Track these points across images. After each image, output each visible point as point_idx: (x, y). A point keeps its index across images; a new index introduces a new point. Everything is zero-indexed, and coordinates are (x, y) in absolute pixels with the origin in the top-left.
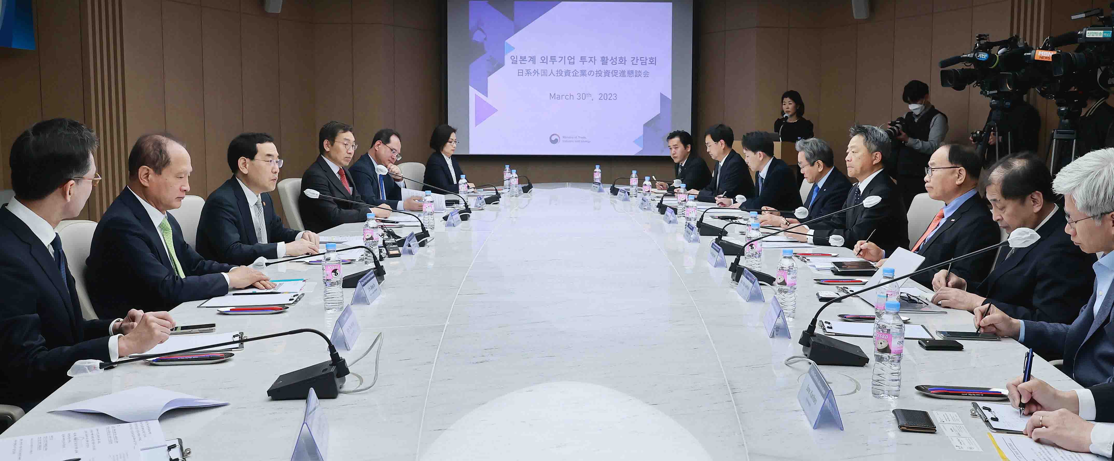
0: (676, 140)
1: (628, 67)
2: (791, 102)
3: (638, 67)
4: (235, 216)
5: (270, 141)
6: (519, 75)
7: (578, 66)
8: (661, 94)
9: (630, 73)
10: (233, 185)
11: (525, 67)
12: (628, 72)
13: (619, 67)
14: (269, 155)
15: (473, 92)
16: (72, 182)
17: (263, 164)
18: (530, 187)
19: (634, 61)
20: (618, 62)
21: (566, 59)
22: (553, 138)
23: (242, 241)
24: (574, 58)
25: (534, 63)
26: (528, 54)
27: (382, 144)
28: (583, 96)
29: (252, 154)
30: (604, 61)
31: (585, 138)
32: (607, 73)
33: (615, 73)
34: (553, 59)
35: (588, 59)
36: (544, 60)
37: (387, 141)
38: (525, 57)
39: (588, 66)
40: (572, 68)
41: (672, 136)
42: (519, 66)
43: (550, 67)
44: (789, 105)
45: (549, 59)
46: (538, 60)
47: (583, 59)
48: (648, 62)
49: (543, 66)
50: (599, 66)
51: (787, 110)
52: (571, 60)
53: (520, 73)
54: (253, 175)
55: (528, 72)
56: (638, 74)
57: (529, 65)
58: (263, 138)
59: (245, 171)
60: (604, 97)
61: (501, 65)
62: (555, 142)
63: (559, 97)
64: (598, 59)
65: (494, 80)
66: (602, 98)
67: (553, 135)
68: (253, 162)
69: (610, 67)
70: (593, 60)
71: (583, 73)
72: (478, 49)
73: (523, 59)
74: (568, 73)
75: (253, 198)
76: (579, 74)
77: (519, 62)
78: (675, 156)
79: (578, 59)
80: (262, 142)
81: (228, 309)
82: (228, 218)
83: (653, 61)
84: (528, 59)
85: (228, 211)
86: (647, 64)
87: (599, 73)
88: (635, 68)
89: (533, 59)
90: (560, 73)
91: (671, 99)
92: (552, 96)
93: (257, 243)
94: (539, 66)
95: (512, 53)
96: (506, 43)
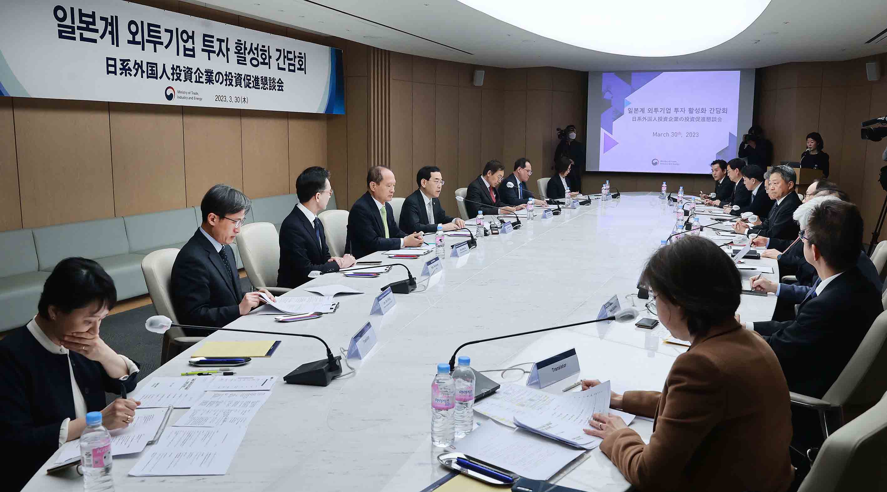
0: (717, 166)
1: (708, 114)
2: (812, 141)
3: (715, 115)
4: (417, 209)
5: (438, 171)
6: (633, 120)
7: (673, 114)
8: (730, 133)
9: (709, 119)
10: (418, 193)
11: (637, 116)
12: (707, 118)
13: (701, 115)
14: (437, 179)
15: (603, 131)
16: (318, 193)
17: (433, 183)
18: (619, 195)
19: (711, 111)
20: (700, 111)
21: (665, 109)
22: (654, 162)
23: (420, 222)
24: (670, 109)
25: (643, 112)
26: (639, 107)
27: (521, 168)
28: (675, 134)
29: (428, 178)
30: (691, 110)
31: (676, 162)
32: (692, 119)
33: (698, 119)
34: (656, 110)
35: (680, 110)
36: (650, 110)
37: (524, 166)
38: (638, 109)
39: (680, 115)
40: (668, 116)
41: (714, 163)
42: (633, 115)
43: (654, 115)
44: (811, 143)
45: (653, 110)
46: (646, 111)
47: (676, 110)
48: (721, 111)
49: (650, 115)
50: (687, 114)
51: (810, 146)
52: (669, 111)
53: (634, 119)
54: (428, 188)
55: (639, 118)
56: (714, 119)
57: (640, 114)
58: (435, 169)
59: (424, 186)
60: (690, 134)
61: (622, 114)
62: (655, 164)
63: (659, 135)
64: (687, 110)
65: (616, 124)
66: (689, 136)
67: (654, 160)
68: (429, 181)
69: (695, 115)
70: (683, 110)
71: (676, 119)
72: (607, 105)
73: (636, 110)
74: (666, 119)
75: (427, 200)
76: (673, 120)
77: (633, 112)
78: (715, 176)
79: (673, 110)
80: (434, 171)
81: (393, 255)
82: (413, 210)
83: (725, 111)
84: (639, 110)
85: (414, 207)
86: (721, 112)
87: (687, 119)
88: (711, 116)
89: (643, 110)
90: (660, 119)
91: (736, 136)
92: (655, 134)
93: (428, 224)
94: (647, 115)
95: (630, 106)
96: (626, 100)
